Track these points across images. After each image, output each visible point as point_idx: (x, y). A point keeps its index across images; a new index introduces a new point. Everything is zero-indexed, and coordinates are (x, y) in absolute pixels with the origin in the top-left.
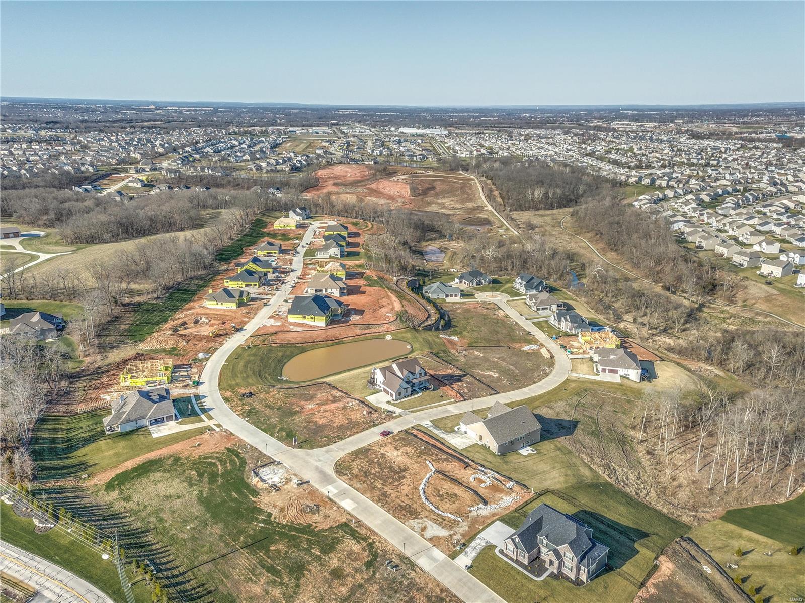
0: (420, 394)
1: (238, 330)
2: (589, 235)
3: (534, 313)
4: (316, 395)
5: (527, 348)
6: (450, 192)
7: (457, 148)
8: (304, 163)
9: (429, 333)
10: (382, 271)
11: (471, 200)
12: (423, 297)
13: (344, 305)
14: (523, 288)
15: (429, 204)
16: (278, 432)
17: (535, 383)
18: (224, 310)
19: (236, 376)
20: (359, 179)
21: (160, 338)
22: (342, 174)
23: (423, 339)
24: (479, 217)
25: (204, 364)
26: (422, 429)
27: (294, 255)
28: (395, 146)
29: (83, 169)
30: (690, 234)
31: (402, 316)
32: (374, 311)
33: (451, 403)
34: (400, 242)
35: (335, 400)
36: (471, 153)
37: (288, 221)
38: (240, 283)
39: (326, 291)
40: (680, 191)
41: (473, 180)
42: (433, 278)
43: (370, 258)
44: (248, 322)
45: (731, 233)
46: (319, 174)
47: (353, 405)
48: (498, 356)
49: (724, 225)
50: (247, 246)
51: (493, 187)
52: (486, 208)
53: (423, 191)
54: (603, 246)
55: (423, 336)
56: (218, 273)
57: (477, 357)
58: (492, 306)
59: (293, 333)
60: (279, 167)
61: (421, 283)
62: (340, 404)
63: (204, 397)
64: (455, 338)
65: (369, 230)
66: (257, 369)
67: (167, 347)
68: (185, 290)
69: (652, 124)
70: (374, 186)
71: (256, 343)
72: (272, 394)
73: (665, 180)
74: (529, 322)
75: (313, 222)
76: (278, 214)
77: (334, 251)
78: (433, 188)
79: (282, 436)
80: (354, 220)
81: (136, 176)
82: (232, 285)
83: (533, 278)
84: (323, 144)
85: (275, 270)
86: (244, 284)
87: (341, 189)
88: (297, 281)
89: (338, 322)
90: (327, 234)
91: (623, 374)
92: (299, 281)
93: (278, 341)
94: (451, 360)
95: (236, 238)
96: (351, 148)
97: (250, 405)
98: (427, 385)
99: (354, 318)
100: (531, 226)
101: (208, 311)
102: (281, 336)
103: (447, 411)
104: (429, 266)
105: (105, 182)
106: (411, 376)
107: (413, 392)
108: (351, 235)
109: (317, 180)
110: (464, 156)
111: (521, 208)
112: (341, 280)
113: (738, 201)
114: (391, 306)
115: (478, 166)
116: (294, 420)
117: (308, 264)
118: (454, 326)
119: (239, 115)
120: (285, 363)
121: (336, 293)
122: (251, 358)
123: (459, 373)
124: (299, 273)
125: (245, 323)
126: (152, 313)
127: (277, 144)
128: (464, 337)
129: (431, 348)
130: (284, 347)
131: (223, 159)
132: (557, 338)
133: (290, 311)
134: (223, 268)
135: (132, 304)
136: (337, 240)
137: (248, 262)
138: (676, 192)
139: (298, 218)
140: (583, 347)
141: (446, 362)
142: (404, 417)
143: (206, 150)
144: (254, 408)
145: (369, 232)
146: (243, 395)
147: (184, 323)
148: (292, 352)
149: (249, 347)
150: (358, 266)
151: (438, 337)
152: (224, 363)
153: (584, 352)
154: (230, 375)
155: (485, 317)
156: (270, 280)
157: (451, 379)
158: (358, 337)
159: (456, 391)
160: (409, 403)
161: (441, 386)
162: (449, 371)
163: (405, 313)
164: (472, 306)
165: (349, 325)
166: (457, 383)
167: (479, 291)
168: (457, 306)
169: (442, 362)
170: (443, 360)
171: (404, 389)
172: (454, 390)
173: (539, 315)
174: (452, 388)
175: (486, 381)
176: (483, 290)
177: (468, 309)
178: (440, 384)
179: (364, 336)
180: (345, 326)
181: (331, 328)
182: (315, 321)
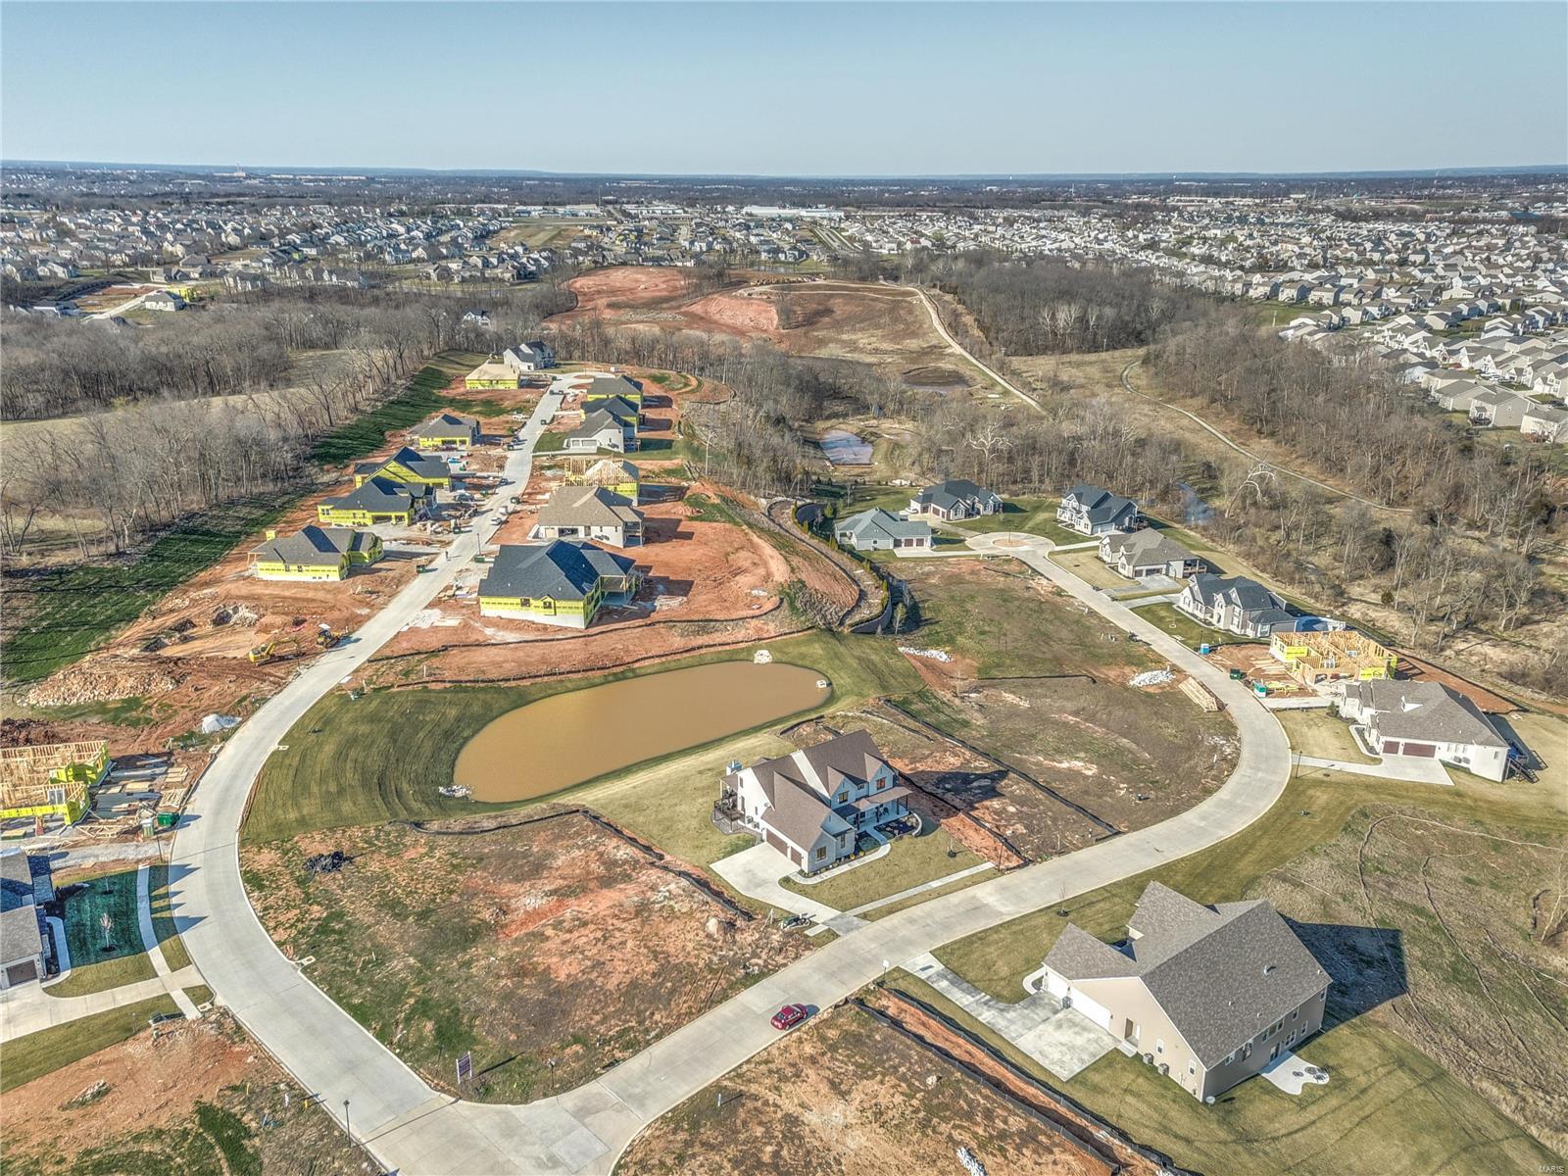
0: (884, 850)
1: (334, 643)
2: (1198, 401)
3: (1129, 584)
4: (551, 855)
5: (1141, 679)
6: (867, 319)
7: (869, 238)
8: (545, 264)
9: (870, 641)
10: (731, 484)
11: (914, 335)
12: (842, 548)
13: (638, 568)
14: (1086, 520)
15: (822, 343)
16: (408, 1020)
17: (1208, 792)
18: (305, 585)
19: (306, 788)
20: (665, 293)
21: (97, 671)
22: (628, 284)
23: (858, 658)
24: (936, 370)
25: (214, 749)
26: (914, 991)
27: (510, 447)
28: (738, 235)
29: (42, 271)
30: (1445, 392)
31: (793, 597)
32: (719, 584)
33: (987, 877)
34: (768, 417)
35: (613, 875)
36: (900, 245)
37: (502, 373)
38: (359, 513)
39: (588, 534)
40: (1374, 311)
41: (913, 294)
42: (855, 501)
43: (696, 453)
44: (368, 617)
45: (1539, 388)
46: (578, 285)
47: (671, 896)
48: (1069, 705)
49: (1520, 372)
50: (396, 428)
51: (960, 308)
52: (949, 351)
53: (807, 317)
54: (1235, 425)
55: (857, 652)
56: (310, 490)
57: (1013, 712)
58: (1014, 567)
59: (494, 651)
60: (488, 273)
61: (828, 512)
62: (627, 894)
63: (184, 871)
64: (939, 655)
65: (692, 392)
66: (375, 762)
67: (115, 696)
68: (207, 533)
69: (1248, 201)
70: (697, 308)
71: (382, 682)
72: (412, 854)
73: (1329, 290)
74: (1121, 606)
75: (559, 376)
76: (478, 359)
77: (609, 436)
78: (829, 311)
79: (421, 1039)
80: (656, 372)
81: (166, 288)
82: (334, 519)
83: (1106, 497)
84: (587, 232)
85: (457, 481)
86: (369, 515)
87: (626, 315)
88: (511, 507)
89: (623, 615)
90: (591, 398)
91: (1449, 758)
92: (519, 507)
93: (448, 675)
94: (947, 723)
95: (369, 409)
96: (646, 239)
97: (330, 901)
98: (903, 816)
99: (665, 604)
100: (1058, 385)
101: (258, 590)
102: (456, 658)
103: (977, 909)
104: (839, 475)
105: (90, 299)
106: (853, 792)
107: (863, 843)
108: (648, 403)
109: (573, 296)
110: (885, 251)
111: (1028, 349)
112: (627, 502)
113: (1515, 326)
114: (762, 571)
115: (919, 268)
116: (468, 964)
117: (542, 468)
118: (929, 622)
119: (416, 188)
120: (466, 740)
121: (614, 538)
122: (364, 729)
123: (982, 765)
124: (519, 489)
125: (359, 621)
126: (96, 595)
127: (489, 232)
128: (962, 651)
129: (884, 688)
130: (465, 690)
131: (368, 256)
132: (1212, 650)
133: (487, 589)
134: (326, 478)
135: (38, 572)
136: (617, 410)
137: (387, 462)
138: (1366, 313)
139: (524, 367)
140: (1296, 674)
141: (937, 729)
142: (844, 938)
143: (332, 240)
144: (339, 916)
145: (693, 397)
146: (313, 862)
147: (183, 626)
148: (487, 706)
149: (360, 693)
150: (670, 472)
151: (895, 652)
152: (274, 747)
153: (1302, 691)
154: (287, 786)
155: (1005, 596)
156: (441, 507)
157: (963, 787)
158: (678, 656)
159: (990, 830)
160: (854, 884)
161: (943, 814)
162: (952, 760)
163: (801, 589)
164: (964, 568)
165: (653, 624)
166: (987, 803)
167: (975, 529)
168: (926, 569)
169: (924, 729)
170: (927, 724)
171: (835, 836)
172: (984, 827)
173: (1143, 588)
174: (976, 820)
175: (1068, 789)
176: (983, 528)
177: (956, 576)
178: (937, 810)
179: (693, 653)
180: (642, 626)
181: (602, 633)
182: (555, 614)
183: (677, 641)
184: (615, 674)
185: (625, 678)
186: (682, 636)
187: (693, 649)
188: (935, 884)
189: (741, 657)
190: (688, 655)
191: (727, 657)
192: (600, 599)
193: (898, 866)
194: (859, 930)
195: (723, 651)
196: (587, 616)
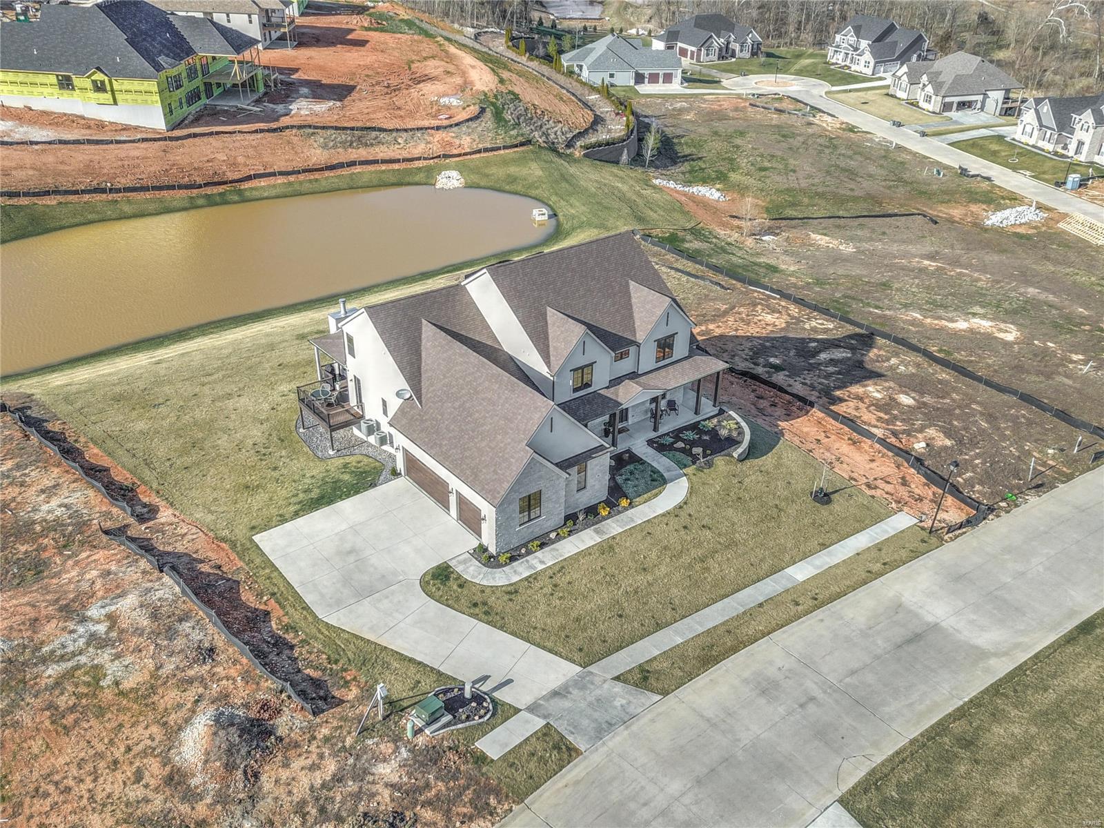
0: (674, 494)
3: (937, 119)
5: (999, 219)
9: (612, 169)
14: (867, 56)
31: (500, 109)
32: (393, 90)
48: (915, 249)
55: (596, 177)
57: (836, 258)
58: (787, 105)
61: (552, 48)
64: (711, 193)
74: (935, 141)
83: (891, 28)
94: (745, 268)
98: (709, 417)
99: (306, 108)
103: (922, 640)
107: (624, 479)
114: (458, 80)
118: (689, 158)
123: (823, 326)
128: (740, 189)
132: (1083, 184)
141: (732, 275)
142: (593, 759)
151: (647, 183)
155: (784, 133)
157: (801, 363)
158: (317, 175)
159: (882, 442)
160: (611, 580)
161: (779, 412)
162: (769, 318)
163: (512, 101)
164: (726, 105)
165: (281, 129)
166: (857, 389)
167: (731, 71)
168: (678, 105)
169: (710, 274)
170: (716, 269)
171: (565, 465)
172: (871, 436)
173: (956, 122)
174: (849, 422)
175: (988, 363)
176: (742, 70)
177: (717, 112)
178: (763, 404)
179: (339, 172)
180: (262, 131)
181: (195, 135)
182: (115, 103)
183: (316, 154)
184: (207, 196)
185: (226, 203)
186: (325, 146)
187: (341, 165)
188: (801, 572)
189: (417, 179)
190: (332, 174)
191: (393, 180)
192: (203, 96)
193: (709, 528)
194: (630, 725)
195: (389, 171)
196: (169, 111)
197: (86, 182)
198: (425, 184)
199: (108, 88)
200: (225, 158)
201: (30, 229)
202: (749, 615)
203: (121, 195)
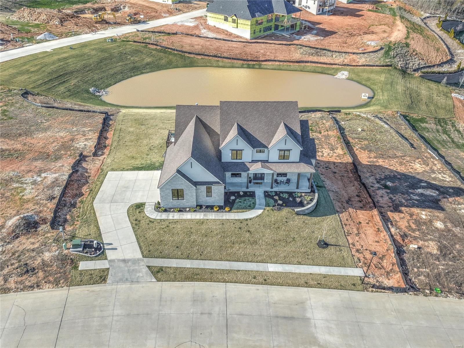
9: (432, 85)
25: (29, 44)
32: (352, 36)
55: (412, 86)
59: (197, 39)
93: (164, 44)
99: (307, 38)
130: (165, 52)
133: (211, 8)
147: (101, 9)
149: (114, 41)
152: (48, 50)
158: (291, 64)
179: (300, 64)
180: (282, 44)
181: (257, 42)
182: (237, 27)
183: (297, 56)
184: (248, 65)
185: (253, 68)
186: (302, 53)
187: (303, 62)
189: (329, 72)
190: (297, 65)
191: (320, 71)
192: (273, 29)
193: (250, 233)
194: (133, 284)
195: (320, 67)
196: (253, 32)
197: (215, 53)
198: (331, 75)
199: (236, 22)
200: (263, 52)
201: (188, 65)
202: (229, 272)
203: (221, 59)
